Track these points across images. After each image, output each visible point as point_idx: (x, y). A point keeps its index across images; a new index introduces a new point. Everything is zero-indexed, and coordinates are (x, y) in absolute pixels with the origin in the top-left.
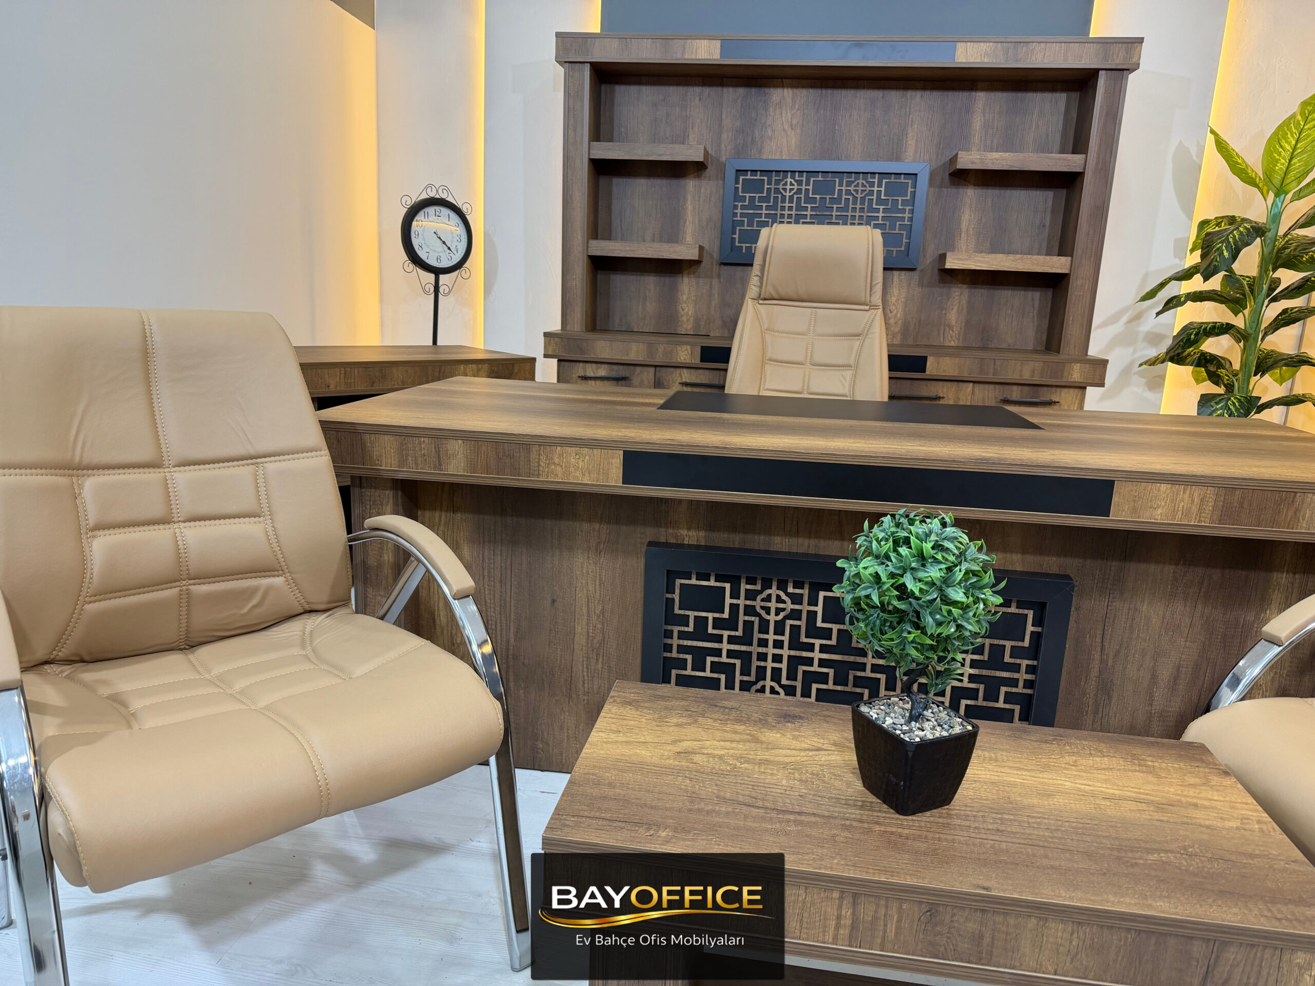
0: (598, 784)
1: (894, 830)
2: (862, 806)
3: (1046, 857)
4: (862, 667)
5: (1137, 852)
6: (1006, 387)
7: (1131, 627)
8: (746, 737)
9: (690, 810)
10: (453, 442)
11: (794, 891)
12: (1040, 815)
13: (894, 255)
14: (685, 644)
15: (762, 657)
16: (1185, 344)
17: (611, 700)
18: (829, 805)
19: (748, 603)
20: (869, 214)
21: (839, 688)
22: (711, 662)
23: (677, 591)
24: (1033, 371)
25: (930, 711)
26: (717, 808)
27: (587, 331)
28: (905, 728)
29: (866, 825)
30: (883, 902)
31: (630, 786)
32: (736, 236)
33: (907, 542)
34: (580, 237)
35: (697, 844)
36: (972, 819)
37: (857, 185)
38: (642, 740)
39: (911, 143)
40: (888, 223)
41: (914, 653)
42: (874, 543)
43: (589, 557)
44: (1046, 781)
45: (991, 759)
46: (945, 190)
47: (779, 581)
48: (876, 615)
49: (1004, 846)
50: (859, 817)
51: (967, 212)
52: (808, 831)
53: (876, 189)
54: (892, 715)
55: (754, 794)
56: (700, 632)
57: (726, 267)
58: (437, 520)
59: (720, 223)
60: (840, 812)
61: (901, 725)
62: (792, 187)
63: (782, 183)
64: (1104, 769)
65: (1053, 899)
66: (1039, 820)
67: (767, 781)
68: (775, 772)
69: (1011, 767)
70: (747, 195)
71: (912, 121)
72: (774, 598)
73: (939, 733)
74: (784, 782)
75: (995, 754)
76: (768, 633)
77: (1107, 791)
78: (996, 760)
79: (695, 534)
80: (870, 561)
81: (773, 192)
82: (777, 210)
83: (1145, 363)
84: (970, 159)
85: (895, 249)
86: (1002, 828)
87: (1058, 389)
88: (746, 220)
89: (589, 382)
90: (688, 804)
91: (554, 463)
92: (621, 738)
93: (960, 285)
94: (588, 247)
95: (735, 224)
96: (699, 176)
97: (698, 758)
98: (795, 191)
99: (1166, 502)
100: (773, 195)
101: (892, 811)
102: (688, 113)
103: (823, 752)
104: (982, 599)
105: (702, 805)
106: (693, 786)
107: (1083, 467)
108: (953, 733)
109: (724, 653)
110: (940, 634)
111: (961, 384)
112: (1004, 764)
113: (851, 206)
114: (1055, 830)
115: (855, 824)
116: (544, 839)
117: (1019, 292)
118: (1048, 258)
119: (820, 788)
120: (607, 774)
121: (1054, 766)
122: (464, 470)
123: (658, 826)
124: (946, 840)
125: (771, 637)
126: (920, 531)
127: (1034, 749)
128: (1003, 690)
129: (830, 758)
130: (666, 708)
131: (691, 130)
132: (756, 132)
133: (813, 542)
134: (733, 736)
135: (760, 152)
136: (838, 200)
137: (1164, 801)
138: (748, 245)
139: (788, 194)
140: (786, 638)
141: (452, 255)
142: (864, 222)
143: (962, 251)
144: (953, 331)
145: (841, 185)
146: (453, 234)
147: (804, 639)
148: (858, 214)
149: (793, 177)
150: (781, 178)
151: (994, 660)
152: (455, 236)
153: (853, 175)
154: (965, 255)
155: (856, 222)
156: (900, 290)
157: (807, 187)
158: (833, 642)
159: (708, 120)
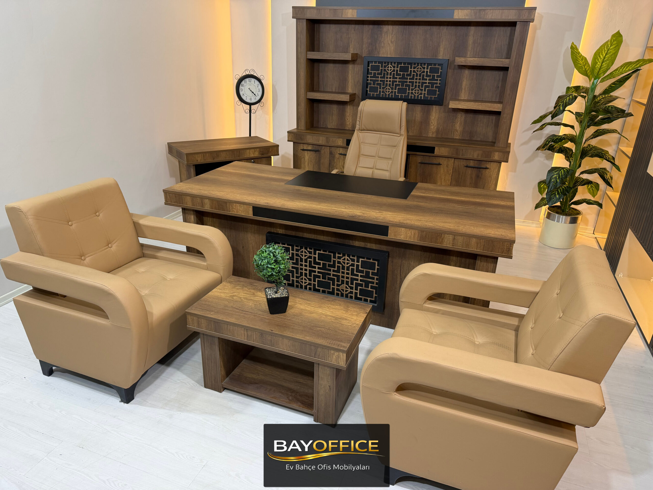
2: (262, 312)
3: (294, 326)
5: (317, 327)
6: (468, 160)
9: (222, 309)
13: (433, 99)
15: (301, 269)
18: (255, 310)
19: (297, 253)
20: (423, 81)
24: (478, 155)
26: (229, 309)
27: (307, 129)
30: (252, 331)
31: (213, 302)
32: (368, 89)
34: (303, 91)
37: (418, 69)
38: (225, 292)
39: (442, 50)
40: (430, 85)
46: (456, 71)
47: (305, 247)
49: (286, 322)
50: (259, 314)
51: (465, 80)
53: (426, 70)
59: (362, 83)
60: (256, 313)
62: (391, 69)
63: (387, 67)
67: (246, 304)
68: (250, 302)
70: (373, 72)
71: (442, 40)
74: (249, 305)
81: (383, 71)
82: (385, 79)
84: (460, 61)
85: (433, 96)
87: (490, 162)
88: (372, 82)
89: (306, 151)
92: (220, 291)
93: (461, 112)
94: (307, 95)
95: (367, 84)
96: (352, 63)
99: (404, 234)
100: (383, 72)
101: (271, 313)
102: (349, 36)
105: (226, 308)
106: (228, 304)
111: (449, 159)
113: (415, 77)
123: (213, 311)
128: (370, 285)
131: (350, 43)
132: (377, 45)
135: (379, 53)
138: (373, 93)
139: (389, 72)
140: (308, 264)
141: (256, 97)
142: (420, 84)
143: (462, 98)
144: (458, 132)
145: (411, 68)
146: (256, 88)
147: (313, 265)
148: (418, 81)
149: (391, 64)
150: (386, 65)
151: (367, 276)
152: (257, 89)
153: (416, 64)
154: (457, 102)
155: (417, 84)
156: (436, 114)
157: (397, 69)
158: (321, 266)
159: (357, 39)
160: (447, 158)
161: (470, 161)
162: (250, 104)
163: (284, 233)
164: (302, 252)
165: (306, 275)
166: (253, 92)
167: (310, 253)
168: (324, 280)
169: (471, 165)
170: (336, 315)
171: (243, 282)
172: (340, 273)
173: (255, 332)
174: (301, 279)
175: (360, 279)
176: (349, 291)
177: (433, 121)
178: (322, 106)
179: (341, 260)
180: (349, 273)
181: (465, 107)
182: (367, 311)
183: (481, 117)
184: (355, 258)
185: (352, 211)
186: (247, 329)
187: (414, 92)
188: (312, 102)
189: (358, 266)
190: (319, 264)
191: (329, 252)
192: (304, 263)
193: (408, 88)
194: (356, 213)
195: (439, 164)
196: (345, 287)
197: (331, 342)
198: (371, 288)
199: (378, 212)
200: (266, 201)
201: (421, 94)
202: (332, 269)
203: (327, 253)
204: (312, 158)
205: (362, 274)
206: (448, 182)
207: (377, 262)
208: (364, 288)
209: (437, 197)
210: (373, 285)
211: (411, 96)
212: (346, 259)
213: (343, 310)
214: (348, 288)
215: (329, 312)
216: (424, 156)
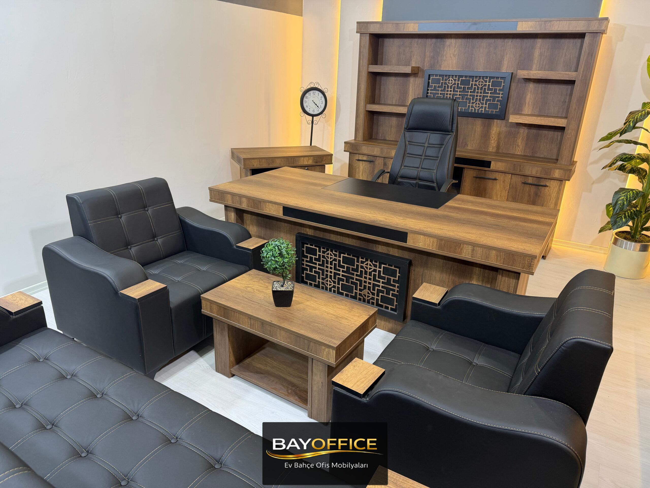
9: (234, 297)
10: (243, 198)
13: (494, 113)
14: (307, 264)
15: (327, 271)
17: (247, 273)
20: (484, 95)
24: (537, 171)
26: (240, 298)
27: (364, 140)
34: (363, 103)
37: (480, 82)
38: (242, 283)
39: (505, 63)
40: (492, 99)
46: (521, 85)
47: (330, 249)
51: (529, 94)
53: (488, 83)
56: (311, 261)
62: (452, 82)
63: (448, 80)
70: (433, 85)
71: (507, 53)
72: (330, 254)
82: (445, 92)
84: (523, 74)
85: (494, 110)
87: (549, 180)
89: (361, 162)
91: (267, 208)
93: (524, 127)
94: (366, 107)
96: (413, 77)
98: (453, 83)
99: (423, 241)
100: (444, 85)
102: (412, 50)
109: (317, 268)
111: (506, 174)
113: (476, 91)
117: (551, 132)
131: (413, 57)
132: (439, 58)
135: (440, 66)
136: (471, 88)
140: (333, 266)
141: (319, 109)
142: (482, 98)
143: (526, 113)
144: (519, 148)
145: (472, 81)
146: (319, 101)
147: (338, 268)
148: (479, 94)
149: (452, 78)
150: (448, 78)
151: (388, 282)
153: (478, 77)
154: (518, 116)
155: (478, 98)
156: (497, 128)
157: (458, 82)
158: (345, 270)
159: (420, 52)
160: (504, 174)
161: (528, 177)
162: (313, 116)
163: (313, 235)
164: (328, 254)
165: (331, 276)
166: (316, 104)
167: (335, 255)
168: (347, 284)
169: (529, 182)
170: (338, 314)
171: (261, 275)
172: (362, 278)
173: (256, 321)
174: (326, 281)
175: (382, 286)
176: (371, 297)
177: (493, 136)
178: (382, 118)
179: (364, 265)
180: (371, 278)
181: (526, 121)
182: (371, 313)
183: (545, 132)
184: (378, 264)
185: (376, 216)
186: (250, 317)
187: (475, 106)
188: (372, 114)
189: (380, 272)
190: (343, 267)
191: (353, 256)
192: (329, 266)
193: (468, 101)
194: (379, 218)
195: (496, 179)
196: (367, 293)
197: (323, 337)
198: (392, 296)
199: (403, 219)
200: (296, 203)
201: (482, 107)
202: (355, 273)
203: (351, 257)
204: (366, 169)
205: (383, 281)
206: (504, 198)
207: (398, 269)
208: (385, 295)
209: (472, 209)
210: (394, 293)
211: (472, 110)
212: (369, 265)
213: (347, 310)
214: (370, 294)
215: (332, 311)
216: (480, 171)
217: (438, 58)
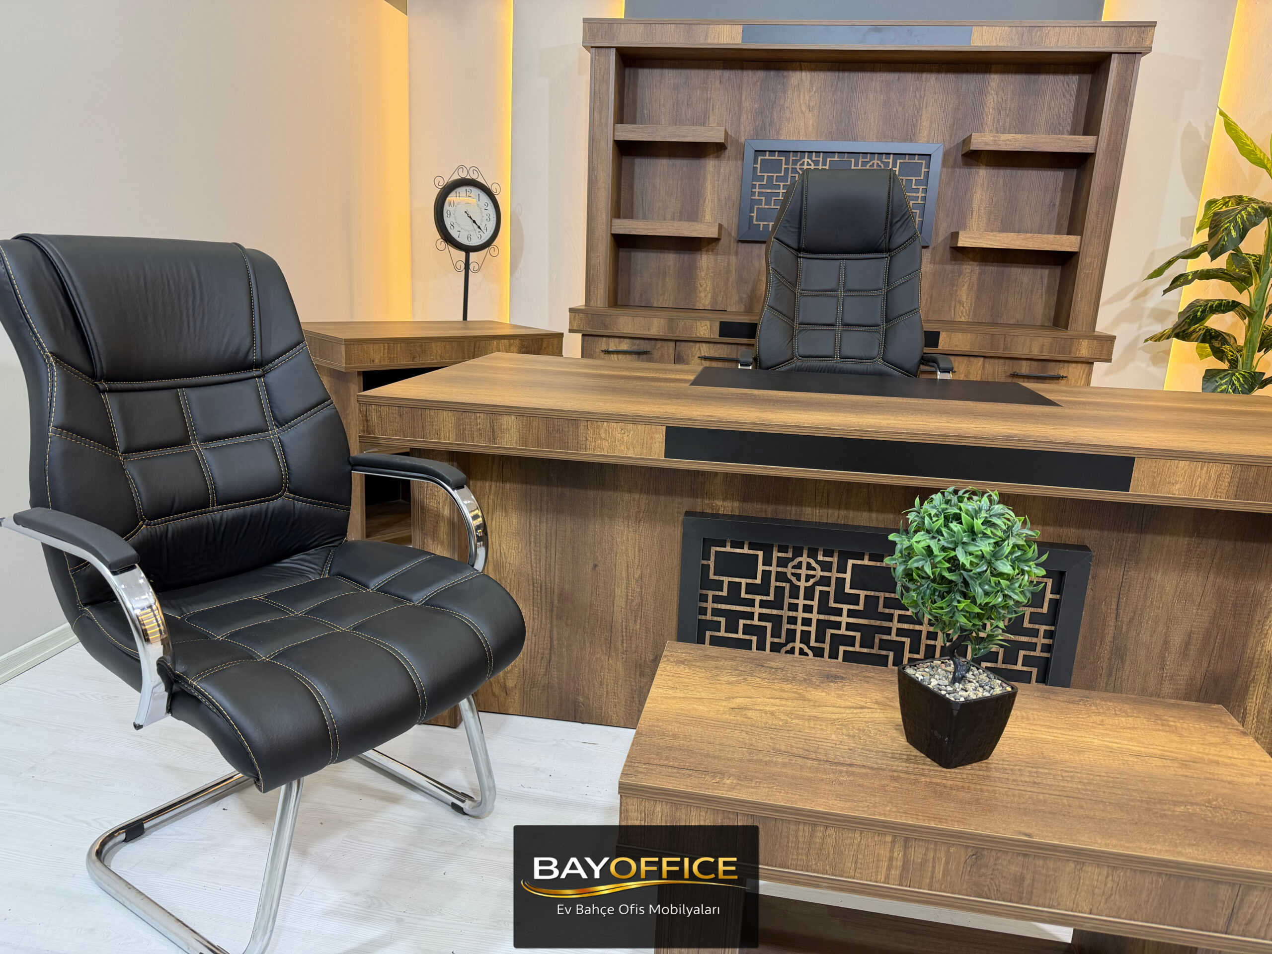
0: (663, 735)
1: (939, 781)
2: (907, 759)
3: (1081, 807)
4: (888, 631)
5: (1166, 804)
6: (1017, 361)
7: (1145, 595)
8: (793, 695)
9: (749, 760)
10: (506, 418)
11: (850, 835)
12: (1072, 770)
14: (719, 607)
15: (792, 620)
16: (1191, 320)
17: (665, 659)
18: (877, 758)
19: (780, 569)
21: (865, 650)
22: (744, 624)
23: (713, 558)
24: (1042, 347)
25: (971, 673)
26: (774, 759)
27: (610, 306)
28: (949, 688)
29: (913, 777)
30: (932, 846)
31: (693, 738)
32: (754, 215)
33: (957, 518)
34: (604, 216)
35: (760, 791)
36: (1010, 772)
37: (872, 166)
38: (698, 696)
39: (925, 124)
41: (963, 620)
42: (927, 520)
43: (629, 525)
44: (1076, 738)
45: (1023, 718)
46: (958, 170)
47: (809, 550)
48: (926, 586)
49: (1041, 797)
50: (905, 769)
51: (979, 191)
52: (860, 781)
54: (937, 677)
55: (806, 747)
56: (734, 596)
57: (743, 245)
58: (487, 490)
59: (738, 202)
60: (887, 765)
61: (946, 686)
62: (808, 167)
63: (799, 163)
64: (1129, 728)
65: (1090, 845)
66: (1072, 774)
67: (818, 736)
68: (824, 727)
69: (1041, 726)
70: (766, 175)
71: (926, 103)
72: (804, 566)
73: (982, 694)
74: (833, 737)
75: (1026, 713)
76: (798, 599)
77: (1134, 748)
78: (1028, 719)
79: (729, 505)
80: (923, 535)
81: (789, 172)
83: (1151, 338)
84: (983, 141)
86: (1038, 780)
87: (1066, 365)
88: (764, 198)
89: (612, 356)
90: (747, 755)
91: (601, 438)
92: (679, 694)
93: (971, 263)
94: (611, 226)
95: (753, 202)
96: (718, 157)
97: (750, 714)
99: (1184, 478)
100: (790, 175)
101: (935, 764)
102: (709, 95)
103: (866, 710)
104: (1028, 572)
105: (760, 757)
106: (750, 739)
107: (1105, 444)
108: (994, 693)
109: (756, 617)
110: (987, 604)
111: (972, 359)
112: (1035, 722)
114: (1087, 783)
115: (902, 775)
116: (620, 784)
117: (1028, 270)
118: (1058, 236)
119: (867, 742)
120: (670, 727)
121: (1082, 725)
122: (516, 443)
123: (723, 774)
124: (988, 791)
125: (801, 602)
126: (970, 508)
127: (1062, 708)
128: (1022, 653)
129: (873, 715)
130: (716, 667)
132: (775, 113)
133: (843, 513)
134: (781, 693)
135: (778, 133)
137: (1188, 759)
138: (765, 223)
140: (815, 603)
141: (482, 233)
144: (963, 307)
145: (856, 165)
146: (482, 212)
147: (832, 605)
149: (810, 157)
150: (798, 159)
152: (484, 215)
153: (869, 155)
154: (976, 234)
157: (823, 168)
158: (860, 607)
159: (728, 102)
160: (967, 358)
161: (1021, 361)
162: (468, 250)
164: (799, 566)
165: (805, 636)
166: (474, 222)
167: (826, 567)
169: (1024, 372)
170: (1164, 751)
174: (789, 651)
181: (996, 244)
188: (621, 243)
190: (854, 599)
198: (1023, 665)
202: (897, 613)
208: (998, 663)
210: (1032, 653)
217: (772, 113)
